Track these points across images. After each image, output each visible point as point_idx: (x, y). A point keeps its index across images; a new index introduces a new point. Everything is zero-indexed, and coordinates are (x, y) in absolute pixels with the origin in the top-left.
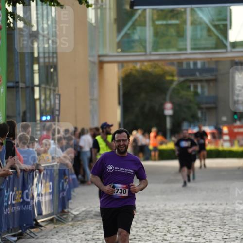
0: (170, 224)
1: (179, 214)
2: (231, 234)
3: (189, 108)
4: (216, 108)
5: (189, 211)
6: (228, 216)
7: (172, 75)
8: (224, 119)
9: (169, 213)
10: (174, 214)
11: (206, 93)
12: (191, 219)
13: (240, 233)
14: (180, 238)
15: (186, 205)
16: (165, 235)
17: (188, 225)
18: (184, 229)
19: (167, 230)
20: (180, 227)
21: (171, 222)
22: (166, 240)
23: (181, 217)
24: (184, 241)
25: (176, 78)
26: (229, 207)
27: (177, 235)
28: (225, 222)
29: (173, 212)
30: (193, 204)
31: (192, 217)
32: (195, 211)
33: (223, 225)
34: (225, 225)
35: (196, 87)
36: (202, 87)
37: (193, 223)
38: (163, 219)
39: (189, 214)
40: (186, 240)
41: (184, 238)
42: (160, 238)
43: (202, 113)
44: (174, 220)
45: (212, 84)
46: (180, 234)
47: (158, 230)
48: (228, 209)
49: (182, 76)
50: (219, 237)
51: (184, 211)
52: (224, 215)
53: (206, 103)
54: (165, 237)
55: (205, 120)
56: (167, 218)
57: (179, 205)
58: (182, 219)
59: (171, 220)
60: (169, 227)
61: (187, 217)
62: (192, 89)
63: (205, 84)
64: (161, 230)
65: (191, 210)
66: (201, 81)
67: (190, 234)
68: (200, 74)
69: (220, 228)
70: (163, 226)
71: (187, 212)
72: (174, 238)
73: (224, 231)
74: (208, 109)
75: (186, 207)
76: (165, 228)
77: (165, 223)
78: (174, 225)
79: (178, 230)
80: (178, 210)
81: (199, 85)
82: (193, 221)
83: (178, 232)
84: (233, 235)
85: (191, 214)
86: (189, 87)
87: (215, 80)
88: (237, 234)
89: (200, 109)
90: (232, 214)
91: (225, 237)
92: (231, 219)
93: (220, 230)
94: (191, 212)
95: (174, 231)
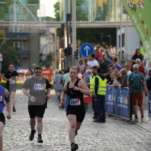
0: (14, 129)
1: (17, 123)
2: (53, 136)
3: (13, 57)
4: (29, 58)
5: (23, 121)
6: (48, 125)
7: (2, 36)
8: (34, 65)
9: (11, 122)
10: (14, 123)
11: (23, 49)
12: (25, 126)
13: (58, 135)
14: (22, 138)
15: (20, 117)
16: (12, 136)
17: (25, 130)
18: (23, 132)
19: (13, 133)
20: (20, 131)
21: (13, 128)
22: (13, 139)
23: (19, 125)
24: (25, 139)
25: (4, 38)
26: (47, 119)
27: (19, 136)
28: (47, 128)
29: (13, 121)
30: (24, 117)
31: (26, 125)
32: (27, 121)
33: (46, 130)
34: (48, 130)
35: (16, 44)
36: (21, 45)
37: (28, 129)
38: (8, 126)
39: (24, 123)
40: (26, 139)
41: (24, 138)
42: (9, 138)
43: (20, 61)
44: (15, 127)
45: (26, 43)
46: (21, 135)
47: (6, 133)
48: (47, 120)
49: (8, 37)
50: (46, 138)
51: (20, 121)
52: (46, 124)
53: (23, 55)
54: (12, 137)
55: (22, 65)
56: (11, 126)
57: (16, 118)
58: (21, 126)
59: (13, 127)
60: (13, 131)
61: (23, 125)
62: (14, 45)
63: (22, 43)
64: (9, 133)
65: (24, 120)
66: (20, 41)
67: (27, 135)
68: (20, 36)
69: (45, 132)
70: (9, 130)
71: (23, 122)
72: (18, 138)
73: (48, 134)
74: (25, 58)
75: (20, 119)
76: (11, 132)
77: (10, 129)
78: (16, 130)
79: (20, 133)
80: (16, 121)
81: (19, 43)
82: (27, 128)
83: (20, 134)
84: (54, 136)
85: (25, 123)
86: (12, 44)
87: (28, 41)
88: (56, 135)
89: (20, 58)
90: (50, 123)
91: (49, 137)
92: (51, 127)
93: (46, 133)
94: (25, 122)
95: (17, 133)
